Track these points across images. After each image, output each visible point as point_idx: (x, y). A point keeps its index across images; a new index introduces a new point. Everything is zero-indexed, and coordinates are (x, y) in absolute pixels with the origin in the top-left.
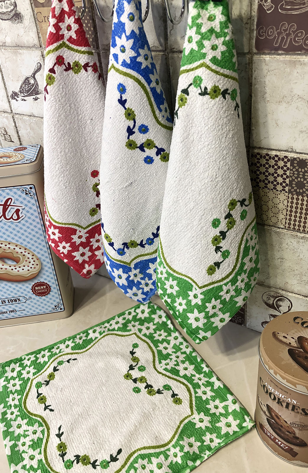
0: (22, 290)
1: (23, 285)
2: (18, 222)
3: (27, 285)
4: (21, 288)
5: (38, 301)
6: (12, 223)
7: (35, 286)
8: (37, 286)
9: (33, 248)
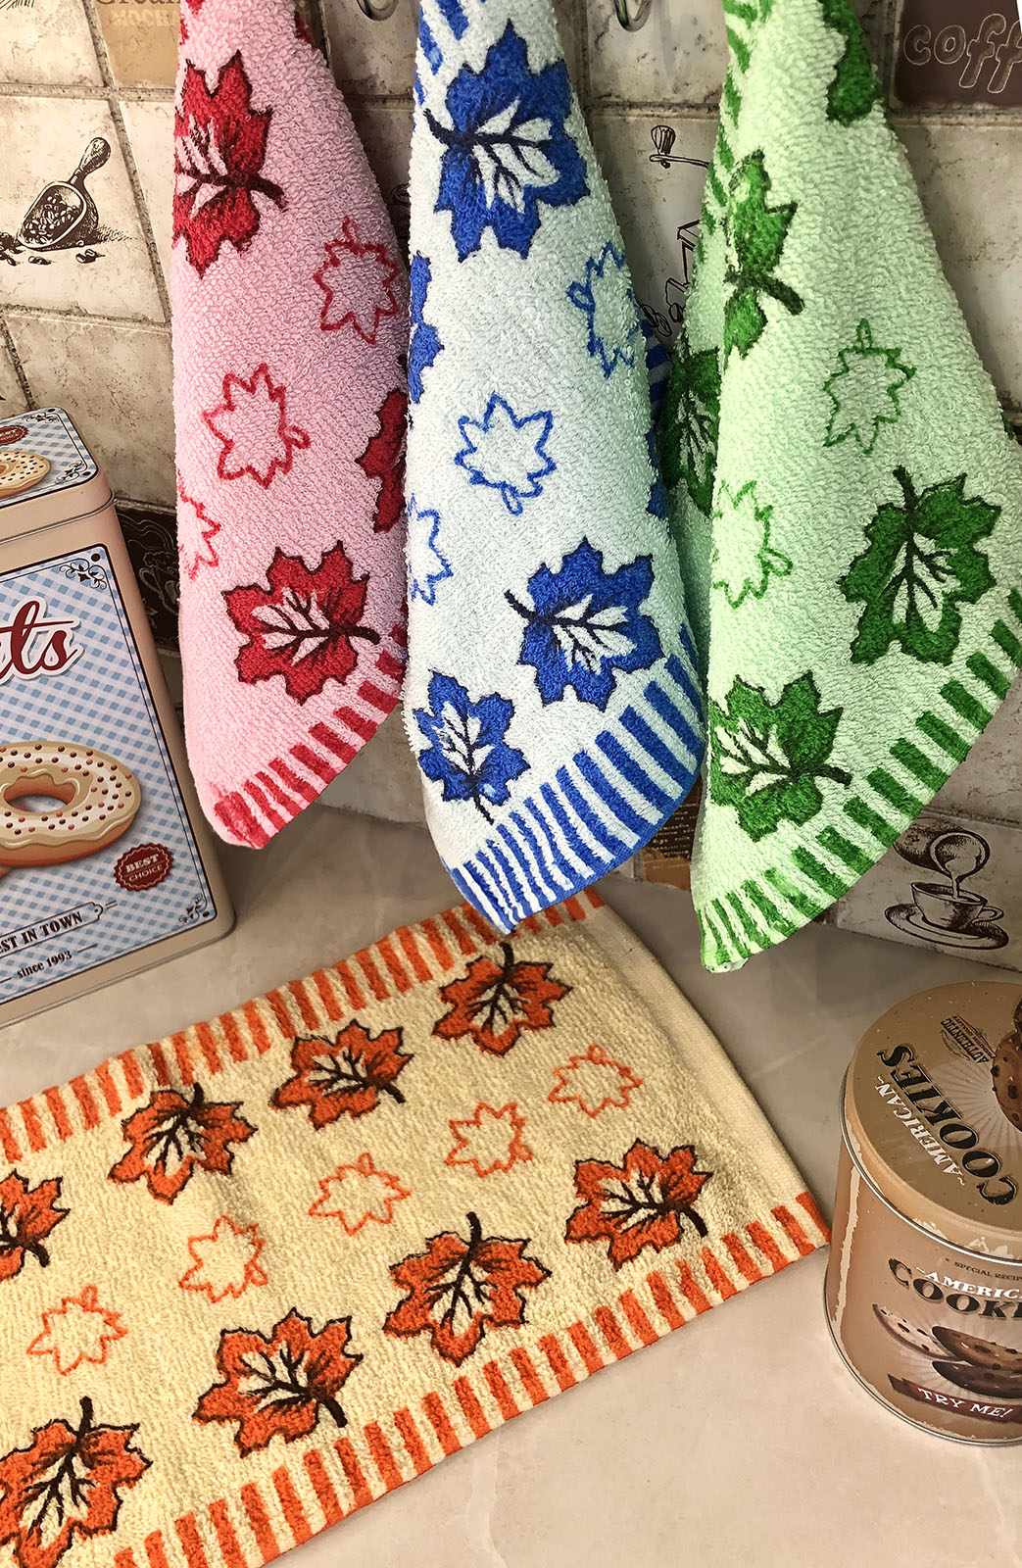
3: (98, 864)
4: (81, 879)
5: (136, 906)
7: (126, 864)
8: (131, 861)
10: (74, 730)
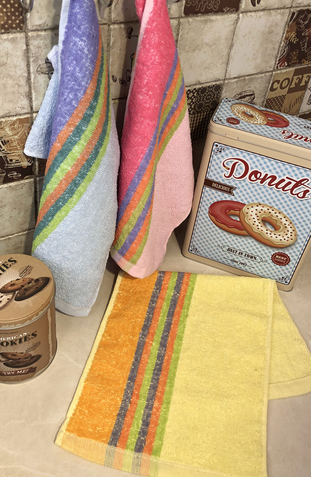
1: (267, 249)
3: (271, 250)
4: (263, 250)
5: (271, 267)
6: (295, 198)
8: (279, 255)
9: (299, 225)
10: (292, 215)
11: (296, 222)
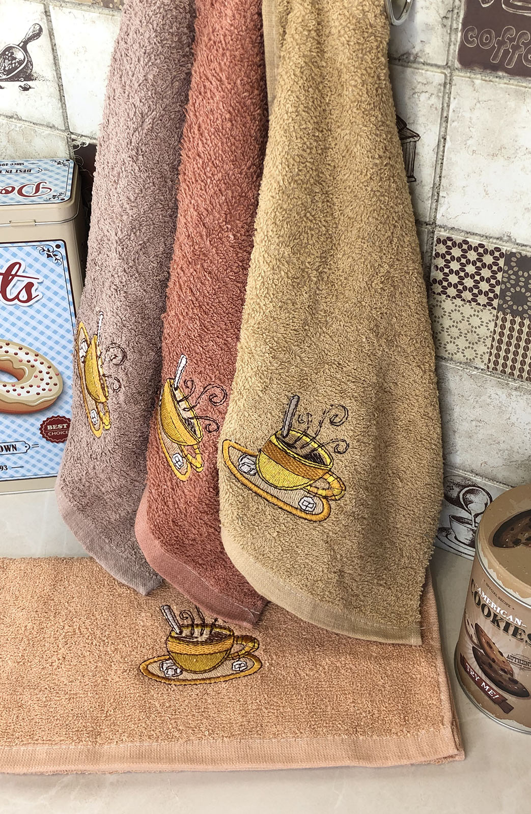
0: (21, 431)
1: (25, 421)
2: (28, 306)
3: (32, 420)
4: (20, 426)
6: (17, 307)
7: (48, 424)
8: (51, 423)
10: (30, 339)
11: (45, 349)
